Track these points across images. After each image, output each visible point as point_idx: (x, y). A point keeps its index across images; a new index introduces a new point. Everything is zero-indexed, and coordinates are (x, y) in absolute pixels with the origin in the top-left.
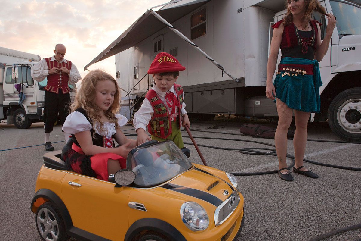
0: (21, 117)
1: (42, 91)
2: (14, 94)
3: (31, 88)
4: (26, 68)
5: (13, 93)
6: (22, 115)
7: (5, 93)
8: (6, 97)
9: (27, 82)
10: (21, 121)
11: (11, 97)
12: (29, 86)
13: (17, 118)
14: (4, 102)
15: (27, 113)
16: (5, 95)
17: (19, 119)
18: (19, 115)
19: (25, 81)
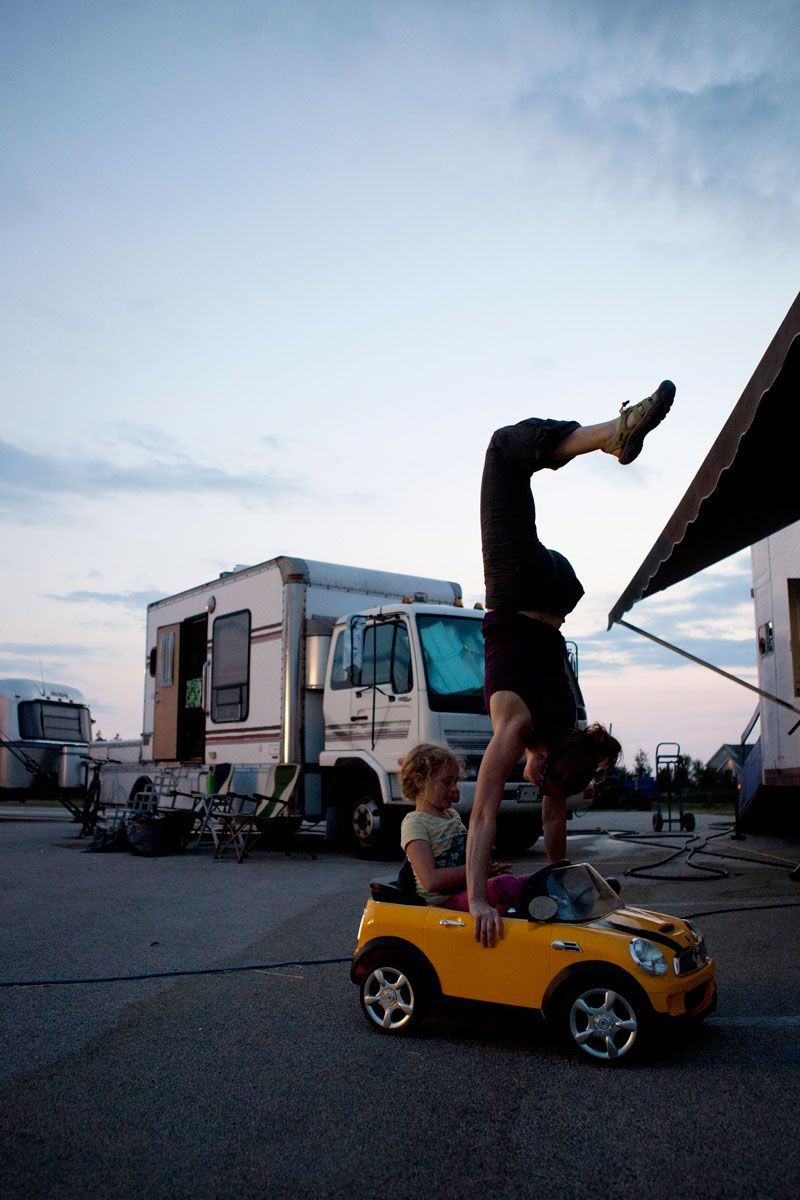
0: (366, 812)
1: (442, 713)
2: (350, 726)
3: (402, 703)
4: (392, 627)
5: (349, 721)
6: (371, 807)
7: (326, 725)
8: (331, 739)
9: (392, 681)
10: (369, 829)
11: (342, 736)
12: (397, 696)
13: (356, 816)
14: (323, 755)
15: (385, 800)
16: (328, 732)
17: (363, 821)
18: (362, 807)
19: (387, 675)
